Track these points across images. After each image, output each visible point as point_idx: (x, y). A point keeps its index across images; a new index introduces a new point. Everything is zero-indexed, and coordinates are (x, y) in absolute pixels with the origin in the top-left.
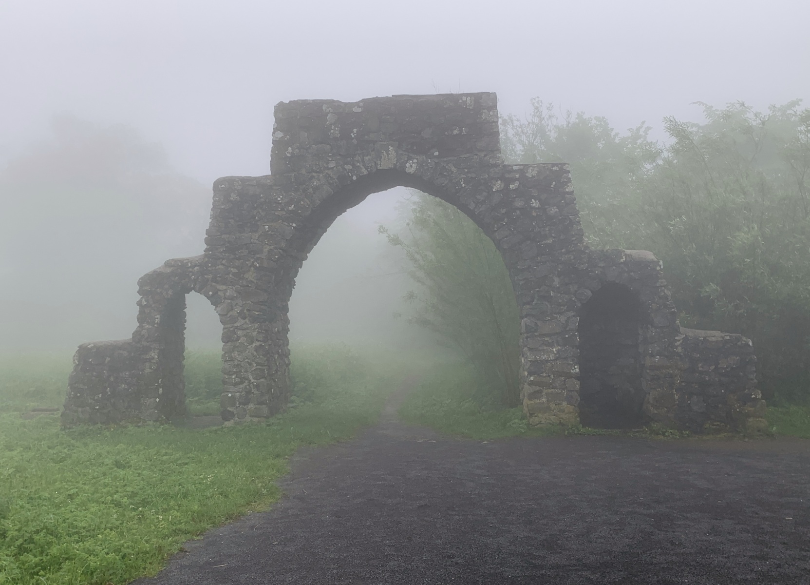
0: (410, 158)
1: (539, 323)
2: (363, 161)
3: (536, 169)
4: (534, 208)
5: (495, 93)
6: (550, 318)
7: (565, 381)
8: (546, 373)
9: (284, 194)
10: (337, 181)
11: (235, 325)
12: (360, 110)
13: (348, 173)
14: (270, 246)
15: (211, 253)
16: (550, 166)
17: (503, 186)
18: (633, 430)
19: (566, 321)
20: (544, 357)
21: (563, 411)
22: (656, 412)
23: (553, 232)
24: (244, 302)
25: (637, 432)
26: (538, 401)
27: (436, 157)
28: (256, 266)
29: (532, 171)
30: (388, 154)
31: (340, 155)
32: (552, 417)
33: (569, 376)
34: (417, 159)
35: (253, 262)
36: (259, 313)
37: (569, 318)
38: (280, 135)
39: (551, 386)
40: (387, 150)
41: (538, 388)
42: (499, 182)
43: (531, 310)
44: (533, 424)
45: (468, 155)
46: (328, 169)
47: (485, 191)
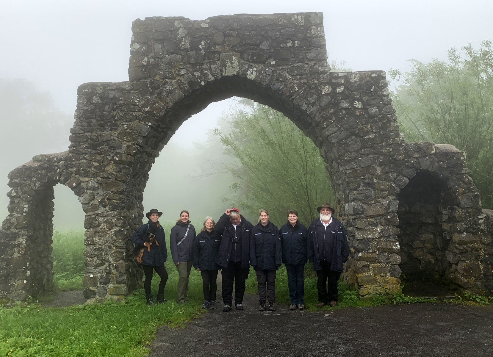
0: (250, 67)
1: (365, 206)
2: (210, 69)
3: (357, 76)
4: (358, 108)
5: (322, 13)
6: (374, 202)
7: (388, 256)
8: (372, 250)
9: (141, 98)
10: (188, 86)
11: (97, 212)
12: (207, 26)
13: (197, 79)
14: (128, 142)
15: (74, 148)
16: (369, 73)
17: (330, 89)
18: (447, 297)
19: (388, 204)
20: (370, 236)
21: (387, 282)
22: (466, 281)
23: (374, 128)
24: (105, 192)
25: (450, 298)
26: (366, 275)
27: (272, 66)
28: (115, 160)
29: (355, 77)
30: (232, 63)
31: (190, 63)
32: (379, 288)
33: (391, 251)
34: (256, 67)
35: (113, 156)
36: (118, 201)
37: (390, 202)
38: (137, 46)
39: (377, 261)
40: (231, 60)
41: (366, 263)
42: (327, 86)
43: (358, 195)
44: (362, 294)
45: (300, 64)
46: (180, 75)
47: (316, 94)
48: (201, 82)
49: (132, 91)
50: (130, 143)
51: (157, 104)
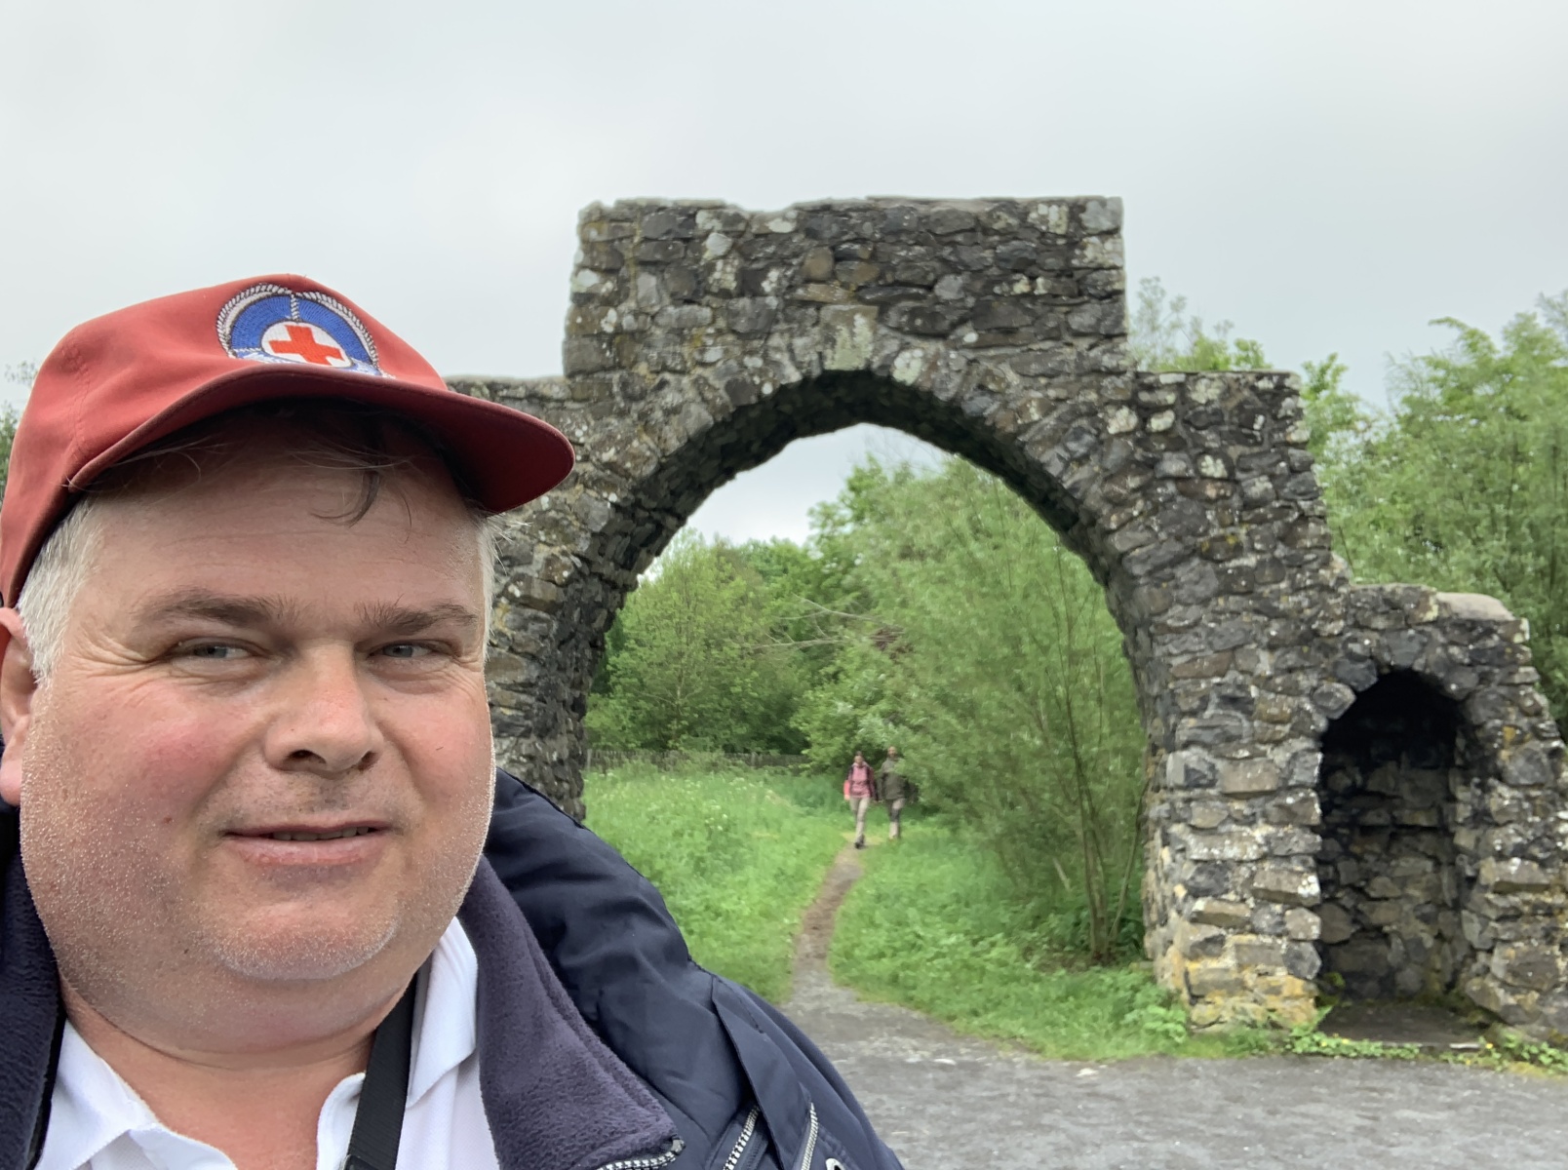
0: (904, 347)
1: (1220, 765)
2: (790, 349)
3: (1216, 384)
4: (1213, 479)
5: (1118, 201)
6: (1247, 754)
7: (1282, 915)
8: (1237, 893)
9: (592, 423)
10: (724, 394)
12: (786, 228)
13: (752, 375)
14: (550, 545)
16: (1251, 378)
17: (1133, 420)
18: (1454, 1046)
19: (1289, 763)
20: (1232, 852)
21: (1275, 991)
23: (1258, 537)
25: (1463, 1050)
26: (1215, 964)
27: (969, 347)
29: (1207, 387)
30: (853, 334)
31: (734, 332)
32: (1250, 1006)
33: (1292, 901)
34: (922, 349)
35: (506, 586)
36: (514, 712)
37: (1295, 756)
38: (589, 279)
39: (1248, 927)
40: (850, 323)
41: (1213, 931)
42: (1125, 411)
43: (1199, 732)
44: (1201, 1022)
45: (1048, 345)
46: (703, 364)
47: (1089, 433)
48: (762, 384)
49: (570, 405)
50: (556, 550)
51: (635, 443)
